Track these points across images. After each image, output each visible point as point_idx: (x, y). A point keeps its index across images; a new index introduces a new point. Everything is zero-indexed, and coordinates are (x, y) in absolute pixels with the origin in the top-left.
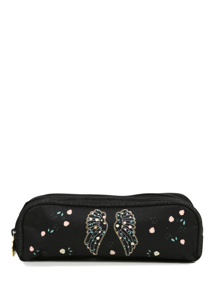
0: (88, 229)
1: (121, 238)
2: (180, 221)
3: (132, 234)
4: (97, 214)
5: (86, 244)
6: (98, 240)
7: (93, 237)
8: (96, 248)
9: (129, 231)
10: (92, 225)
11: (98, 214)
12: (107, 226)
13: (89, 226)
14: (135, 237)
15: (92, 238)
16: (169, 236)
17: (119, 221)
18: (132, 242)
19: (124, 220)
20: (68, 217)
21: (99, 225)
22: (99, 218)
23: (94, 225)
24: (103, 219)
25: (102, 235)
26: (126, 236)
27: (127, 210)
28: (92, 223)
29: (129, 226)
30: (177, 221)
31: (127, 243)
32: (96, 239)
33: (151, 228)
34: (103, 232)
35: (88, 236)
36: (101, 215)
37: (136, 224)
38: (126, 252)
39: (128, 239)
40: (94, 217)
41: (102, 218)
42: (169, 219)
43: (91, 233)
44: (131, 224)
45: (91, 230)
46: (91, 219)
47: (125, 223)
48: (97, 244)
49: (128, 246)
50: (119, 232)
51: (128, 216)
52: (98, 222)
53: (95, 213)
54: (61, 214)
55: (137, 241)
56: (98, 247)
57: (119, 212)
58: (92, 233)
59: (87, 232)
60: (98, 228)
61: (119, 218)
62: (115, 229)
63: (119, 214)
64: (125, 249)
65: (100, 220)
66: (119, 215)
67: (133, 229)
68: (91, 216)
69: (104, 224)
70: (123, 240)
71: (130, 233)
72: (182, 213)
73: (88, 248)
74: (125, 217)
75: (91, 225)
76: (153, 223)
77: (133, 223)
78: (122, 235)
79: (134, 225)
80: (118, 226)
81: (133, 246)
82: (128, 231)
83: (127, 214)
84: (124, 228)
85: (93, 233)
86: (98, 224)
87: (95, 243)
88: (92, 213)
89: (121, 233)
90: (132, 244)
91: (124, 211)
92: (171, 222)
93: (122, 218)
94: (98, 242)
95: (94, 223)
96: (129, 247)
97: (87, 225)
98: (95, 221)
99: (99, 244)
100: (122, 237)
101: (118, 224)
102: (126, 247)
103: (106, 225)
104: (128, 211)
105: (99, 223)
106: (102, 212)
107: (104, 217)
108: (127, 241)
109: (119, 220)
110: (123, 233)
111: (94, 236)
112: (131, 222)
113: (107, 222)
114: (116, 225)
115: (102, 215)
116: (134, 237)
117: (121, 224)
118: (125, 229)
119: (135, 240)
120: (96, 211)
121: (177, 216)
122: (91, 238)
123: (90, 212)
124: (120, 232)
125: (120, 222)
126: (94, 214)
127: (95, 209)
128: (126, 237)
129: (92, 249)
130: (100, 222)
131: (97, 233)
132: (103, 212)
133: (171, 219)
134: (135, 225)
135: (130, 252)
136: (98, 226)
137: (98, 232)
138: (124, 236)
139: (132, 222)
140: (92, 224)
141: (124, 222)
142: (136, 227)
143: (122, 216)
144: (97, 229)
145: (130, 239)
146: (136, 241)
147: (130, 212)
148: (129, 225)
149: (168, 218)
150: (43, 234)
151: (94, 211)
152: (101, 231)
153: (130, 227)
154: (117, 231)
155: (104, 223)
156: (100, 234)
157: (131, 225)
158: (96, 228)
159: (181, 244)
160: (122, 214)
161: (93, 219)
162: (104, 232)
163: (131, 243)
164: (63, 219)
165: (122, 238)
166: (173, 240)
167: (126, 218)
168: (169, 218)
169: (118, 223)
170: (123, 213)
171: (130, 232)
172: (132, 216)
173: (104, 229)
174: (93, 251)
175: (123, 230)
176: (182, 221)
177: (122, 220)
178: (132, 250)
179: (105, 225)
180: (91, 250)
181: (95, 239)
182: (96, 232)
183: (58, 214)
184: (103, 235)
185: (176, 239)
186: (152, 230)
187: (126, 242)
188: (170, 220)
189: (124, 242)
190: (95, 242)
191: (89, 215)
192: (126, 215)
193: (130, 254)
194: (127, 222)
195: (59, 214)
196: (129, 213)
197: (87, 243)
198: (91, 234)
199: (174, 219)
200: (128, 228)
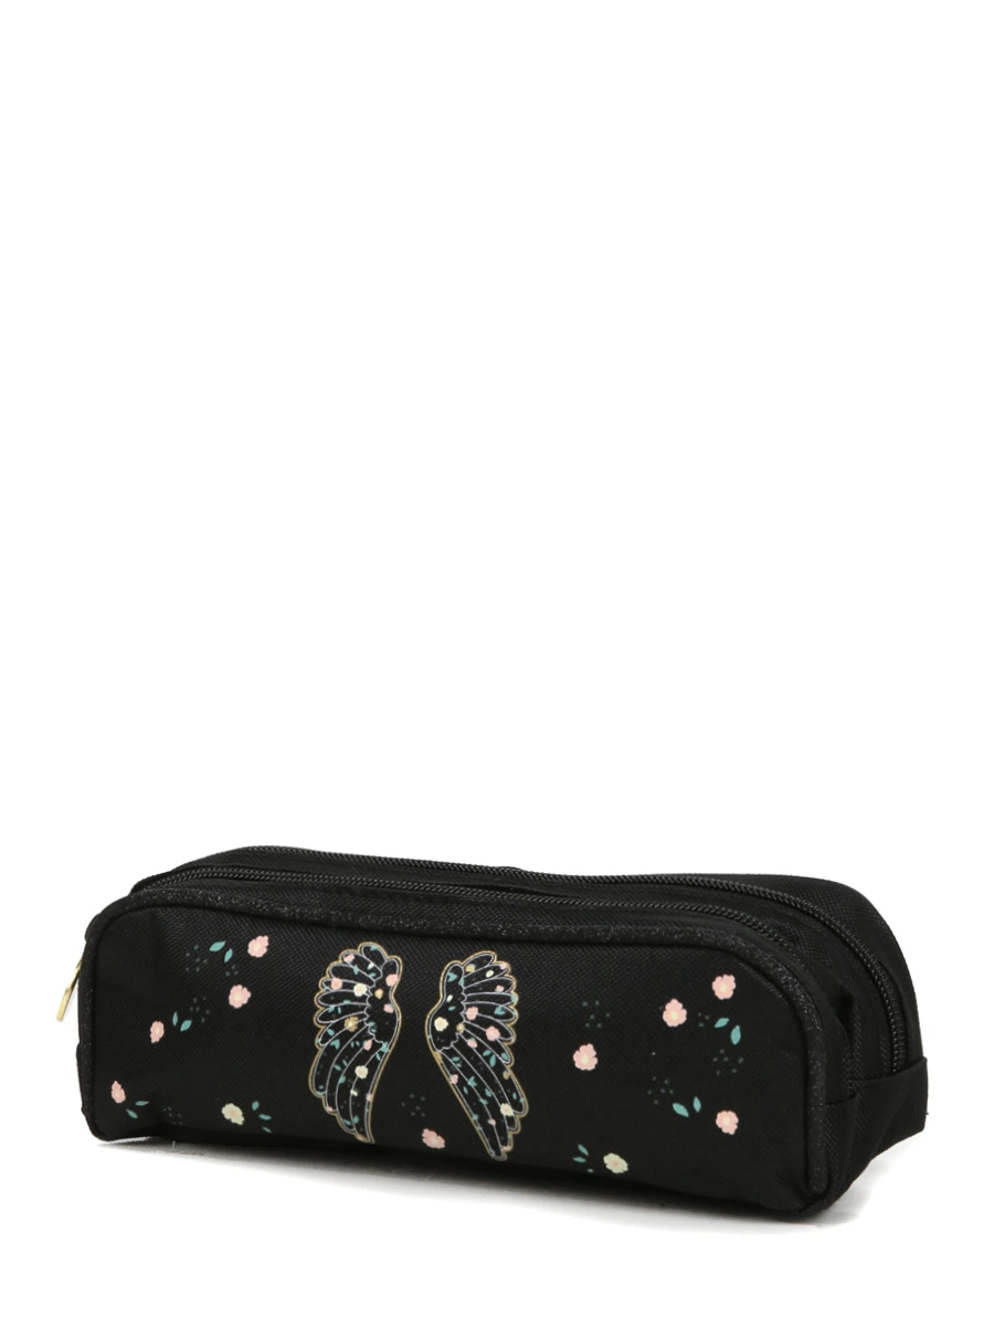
0: (322, 1028)
1: (453, 1080)
2: (715, 1023)
3: (500, 1068)
4: (368, 963)
5: (319, 1094)
6: (364, 1079)
7: (343, 1067)
8: (359, 1111)
9: (487, 1053)
10: (339, 1010)
11: (371, 965)
12: (399, 1019)
13: (326, 1017)
14: (515, 1080)
15: (338, 1068)
16: (663, 1091)
17: (451, 1003)
18: (505, 1102)
19: (470, 999)
20: (247, 970)
21: (364, 1016)
22: (368, 982)
23: (348, 1010)
24: (386, 989)
25: (378, 1058)
26: (475, 1075)
27: (493, 954)
28: (338, 1002)
29: (487, 1026)
30: (701, 1025)
31: (482, 1104)
32: (355, 1075)
33: (582, 1048)
34: (381, 1045)
35: (323, 1057)
36: (381, 970)
37: (518, 1021)
38: (485, 1141)
39: (485, 1087)
40: (353, 974)
41: (382, 984)
42: (665, 1013)
43: (334, 1047)
44: (498, 1021)
45: (331, 1032)
46: (337, 984)
47: (472, 1013)
48: (361, 1099)
49: (488, 1118)
50: (445, 1051)
51: (492, 985)
52: (363, 998)
53: (358, 961)
54: (224, 950)
55: (523, 1100)
56: (368, 1110)
57: (458, 963)
58: (337, 1046)
59: (318, 1040)
60: (360, 1025)
61: (453, 988)
62: (429, 1037)
63: (457, 970)
64: (479, 1128)
65: (373, 991)
66: (453, 977)
67: (506, 1044)
68: (341, 972)
69: (384, 1012)
70: (466, 1090)
71: (493, 1062)
72: (724, 987)
73: (329, 1109)
74: (479, 986)
75: (332, 1013)
76: (593, 1023)
77: (508, 1015)
78: (459, 1065)
79: (508, 1026)
80: (441, 1024)
81: (511, 1120)
82: (481, 1054)
83: (490, 973)
84: (468, 1036)
85: (341, 1047)
86: (362, 1008)
87: (354, 1093)
88: (348, 958)
89: (456, 1059)
90: (506, 1110)
91: (482, 958)
92: (673, 1028)
93: (464, 988)
94: (363, 1086)
95: (346, 1002)
96: (492, 1122)
97: (318, 1009)
98: (349, 993)
99: (370, 1097)
100: (460, 1076)
101: (444, 1017)
102: (483, 1121)
103: (394, 1014)
104: (499, 959)
105: (368, 1004)
106: (387, 958)
107: (393, 980)
108: (484, 1097)
109: (450, 998)
110: (461, 1059)
111: (345, 1062)
112: (498, 1011)
113: (398, 1002)
114: (435, 1018)
115: (384, 971)
116: (510, 1077)
117: (454, 1019)
118: (472, 1043)
119: (515, 1096)
120: (367, 950)
121: (701, 1002)
122: (334, 1069)
123: (339, 954)
124: (451, 1053)
125: (451, 1008)
126: (354, 963)
127: (362, 941)
128: (477, 1080)
129: (345, 1115)
130: (373, 1000)
131: (357, 1048)
132: (394, 954)
133: (675, 1014)
134: (514, 1026)
135: (505, 1143)
136: (361, 1017)
137: (362, 1045)
138: (467, 1071)
139: (503, 1013)
140: (336, 1008)
141: (470, 1009)
142: (518, 1038)
143: (469, 980)
144: (357, 1031)
145: (495, 1088)
146: (518, 1097)
147: (504, 965)
148: (487, 1024)
149: (661, 1008)
150: (157, 1031)
151: (356, 948)
152: (373, 1042)
153: (492, 1034)
154: (440, 1048)
155: (388, 1009)
156: (367, 1054)
157: (498, 1026)
158: (351, 1024)
159: (720, 1129)
160: (467, 973)
161: (345, 986)
162: (385, 1048)
163: (499, 1108)
164: (228, 974)
165: (461, 1083)
166: (680, 1109)
167: (481, 990)
168: (664, 1009)
169: (443, 1013)
170: (471, 969)
171: (492, 1054)
172: (507, 985)
173: (384, 1034)
174: (351, 1127)
175: (462, 1045)
176: (725, 1027)
177: (463, 998)
178: (510, 1136)
179: (388, 1014)
180: (341, 1121)
181: (351, 1074)
182: (352, 1045)
183: (212, 953)
184: (383, 1063)
185: (697, 1105)
186: (585, 1058)
187: (478, 1098)
188: (666, 1017)
189: (471, 1098)
190: (351, 1088)
191: (335, 964)
192: (485, 978)
193: (508, 1153)
194: (482, 1009)
195: (217, 953)
196: (497, 970)
197: (321, 1087)
198: (331, 1051)
199: (685, 1012)
200: (483, 1035)
